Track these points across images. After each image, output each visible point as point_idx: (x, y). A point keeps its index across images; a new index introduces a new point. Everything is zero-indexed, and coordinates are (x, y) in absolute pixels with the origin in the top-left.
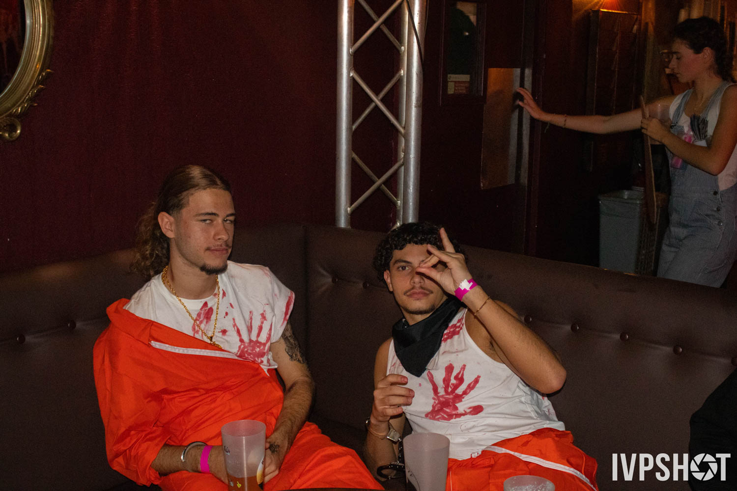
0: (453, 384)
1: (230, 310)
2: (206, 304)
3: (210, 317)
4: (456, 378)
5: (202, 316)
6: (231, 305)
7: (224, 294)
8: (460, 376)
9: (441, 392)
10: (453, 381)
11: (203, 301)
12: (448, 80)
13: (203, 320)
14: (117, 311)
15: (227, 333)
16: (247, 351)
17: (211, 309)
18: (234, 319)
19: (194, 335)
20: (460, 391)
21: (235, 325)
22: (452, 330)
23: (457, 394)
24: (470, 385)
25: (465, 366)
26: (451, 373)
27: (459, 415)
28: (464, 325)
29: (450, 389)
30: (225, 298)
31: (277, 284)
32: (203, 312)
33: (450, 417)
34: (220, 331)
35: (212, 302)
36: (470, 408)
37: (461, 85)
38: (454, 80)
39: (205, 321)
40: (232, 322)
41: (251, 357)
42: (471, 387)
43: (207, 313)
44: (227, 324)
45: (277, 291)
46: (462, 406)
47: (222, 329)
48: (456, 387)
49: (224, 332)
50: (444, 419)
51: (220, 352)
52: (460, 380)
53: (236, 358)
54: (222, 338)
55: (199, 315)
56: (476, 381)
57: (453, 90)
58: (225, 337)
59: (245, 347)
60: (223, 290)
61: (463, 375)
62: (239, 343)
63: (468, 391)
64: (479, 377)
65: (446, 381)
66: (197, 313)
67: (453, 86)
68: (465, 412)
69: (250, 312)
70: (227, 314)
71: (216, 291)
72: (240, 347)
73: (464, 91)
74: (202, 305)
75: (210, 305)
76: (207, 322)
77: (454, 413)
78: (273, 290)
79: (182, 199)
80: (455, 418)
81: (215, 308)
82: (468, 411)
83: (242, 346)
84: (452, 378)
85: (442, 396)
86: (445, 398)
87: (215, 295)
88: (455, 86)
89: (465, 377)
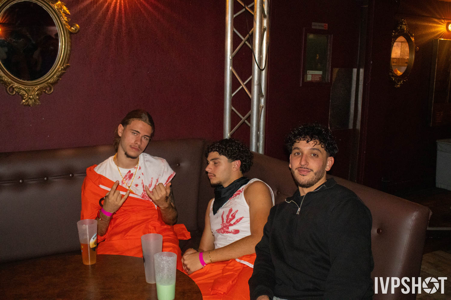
0: (230, 218)
1: (141, 176)
2: (130, 171)
3: (131, 178)
4: (232, 215)
5: (127, 177)
6: (142, 174)
7: (140, 168)
8: (234, 215)
9: (225, 221)
10: (230, 217)
11: (129, 170)
12: (308, 73)
13: (128, 178)
14: (90, 170)
15: (138, 186)
16: (146, 195)
17: (132, 174)
18: (142, 180)
19: (122, 185)
20: (232, 222)
21: (142, 183)
22: (238, 192)
23: (231, 224)
24: (237, 220)
25: (238, 210)
26: (230, 213)
27: (228, 232)
28: (243, 191)
29: (228, 221)
30: (140, 170)
31: (167, 167)
32: (128, 175)
33: (224, 232)
34: (135, 184)
35: (133, 171)
36: (234, 230)
37: (317, 76)
38: (311, 73)
39: (128, 179)
40: (141, 181)
41: (147, 199)
42: (238, 221)
43: (130, 176)
44: (139, 182)
45: (166, 170)
46: (231, 228)
47: (136, 184)
48: (231, 220)
49: (137, 185)
50: (222, 232)
51: (133, 194)
52: (234, 217)
53: (141, 198)
54: (135, 188)
55: (126, 176)
56: (241, 219)
57: (311, 78)
58: (137, 188)
59: (145, 194)
60: (140, 166)
61: (235, 214)
62: (143, 191)
63: (236, 223)
64: (243, 217)
65: (228, 216)
66: (125, 175)
67: (311, 77)
68: (232, 231)
69: (152, 178)
70: (139, 177)
71: (136, 167)
72: (143, 193)
73: (319, 80)
74: (128, 171)
75: (132, 172)
76: (129, 180)
77: (227, 230)
78: (164, 169)
79: (129, 121)
80: (226, 233)
81: (134, 174)
82: (233, 231)
83: (144, 193)
84: (230, 215)
85: (225, 224)
86: (226, 225)
87: (135, 168)
88: (312, 77)
89: (236, 216)
